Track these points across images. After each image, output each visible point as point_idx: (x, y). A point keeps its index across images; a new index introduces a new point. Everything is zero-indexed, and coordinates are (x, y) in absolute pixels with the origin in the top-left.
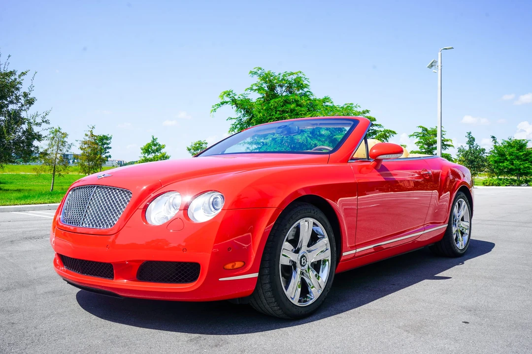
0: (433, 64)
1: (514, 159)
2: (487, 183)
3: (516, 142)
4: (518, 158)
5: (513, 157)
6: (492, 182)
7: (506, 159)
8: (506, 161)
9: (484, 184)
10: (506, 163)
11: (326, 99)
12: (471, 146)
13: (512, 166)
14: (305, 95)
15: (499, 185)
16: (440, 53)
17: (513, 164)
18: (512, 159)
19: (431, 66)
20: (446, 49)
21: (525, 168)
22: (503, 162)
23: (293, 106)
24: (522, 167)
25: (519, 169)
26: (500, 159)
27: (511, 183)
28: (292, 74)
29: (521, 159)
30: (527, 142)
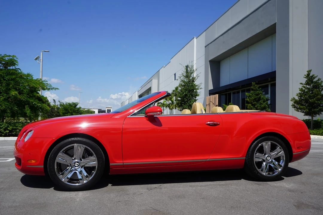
0: (38, 58)
1: (73, 112)
3: (74, 104)
5: (72, 111)
8: (69, 113)
11: (29, 75)
14: (16, 70)
16: (42, 53)
18: (72, 112)
19: (36, 59)
20: (45, 51)
23: (14, 77)
26: (66, 112)
28: (10, 56)
29: (76, 112)
30: (78, 104)
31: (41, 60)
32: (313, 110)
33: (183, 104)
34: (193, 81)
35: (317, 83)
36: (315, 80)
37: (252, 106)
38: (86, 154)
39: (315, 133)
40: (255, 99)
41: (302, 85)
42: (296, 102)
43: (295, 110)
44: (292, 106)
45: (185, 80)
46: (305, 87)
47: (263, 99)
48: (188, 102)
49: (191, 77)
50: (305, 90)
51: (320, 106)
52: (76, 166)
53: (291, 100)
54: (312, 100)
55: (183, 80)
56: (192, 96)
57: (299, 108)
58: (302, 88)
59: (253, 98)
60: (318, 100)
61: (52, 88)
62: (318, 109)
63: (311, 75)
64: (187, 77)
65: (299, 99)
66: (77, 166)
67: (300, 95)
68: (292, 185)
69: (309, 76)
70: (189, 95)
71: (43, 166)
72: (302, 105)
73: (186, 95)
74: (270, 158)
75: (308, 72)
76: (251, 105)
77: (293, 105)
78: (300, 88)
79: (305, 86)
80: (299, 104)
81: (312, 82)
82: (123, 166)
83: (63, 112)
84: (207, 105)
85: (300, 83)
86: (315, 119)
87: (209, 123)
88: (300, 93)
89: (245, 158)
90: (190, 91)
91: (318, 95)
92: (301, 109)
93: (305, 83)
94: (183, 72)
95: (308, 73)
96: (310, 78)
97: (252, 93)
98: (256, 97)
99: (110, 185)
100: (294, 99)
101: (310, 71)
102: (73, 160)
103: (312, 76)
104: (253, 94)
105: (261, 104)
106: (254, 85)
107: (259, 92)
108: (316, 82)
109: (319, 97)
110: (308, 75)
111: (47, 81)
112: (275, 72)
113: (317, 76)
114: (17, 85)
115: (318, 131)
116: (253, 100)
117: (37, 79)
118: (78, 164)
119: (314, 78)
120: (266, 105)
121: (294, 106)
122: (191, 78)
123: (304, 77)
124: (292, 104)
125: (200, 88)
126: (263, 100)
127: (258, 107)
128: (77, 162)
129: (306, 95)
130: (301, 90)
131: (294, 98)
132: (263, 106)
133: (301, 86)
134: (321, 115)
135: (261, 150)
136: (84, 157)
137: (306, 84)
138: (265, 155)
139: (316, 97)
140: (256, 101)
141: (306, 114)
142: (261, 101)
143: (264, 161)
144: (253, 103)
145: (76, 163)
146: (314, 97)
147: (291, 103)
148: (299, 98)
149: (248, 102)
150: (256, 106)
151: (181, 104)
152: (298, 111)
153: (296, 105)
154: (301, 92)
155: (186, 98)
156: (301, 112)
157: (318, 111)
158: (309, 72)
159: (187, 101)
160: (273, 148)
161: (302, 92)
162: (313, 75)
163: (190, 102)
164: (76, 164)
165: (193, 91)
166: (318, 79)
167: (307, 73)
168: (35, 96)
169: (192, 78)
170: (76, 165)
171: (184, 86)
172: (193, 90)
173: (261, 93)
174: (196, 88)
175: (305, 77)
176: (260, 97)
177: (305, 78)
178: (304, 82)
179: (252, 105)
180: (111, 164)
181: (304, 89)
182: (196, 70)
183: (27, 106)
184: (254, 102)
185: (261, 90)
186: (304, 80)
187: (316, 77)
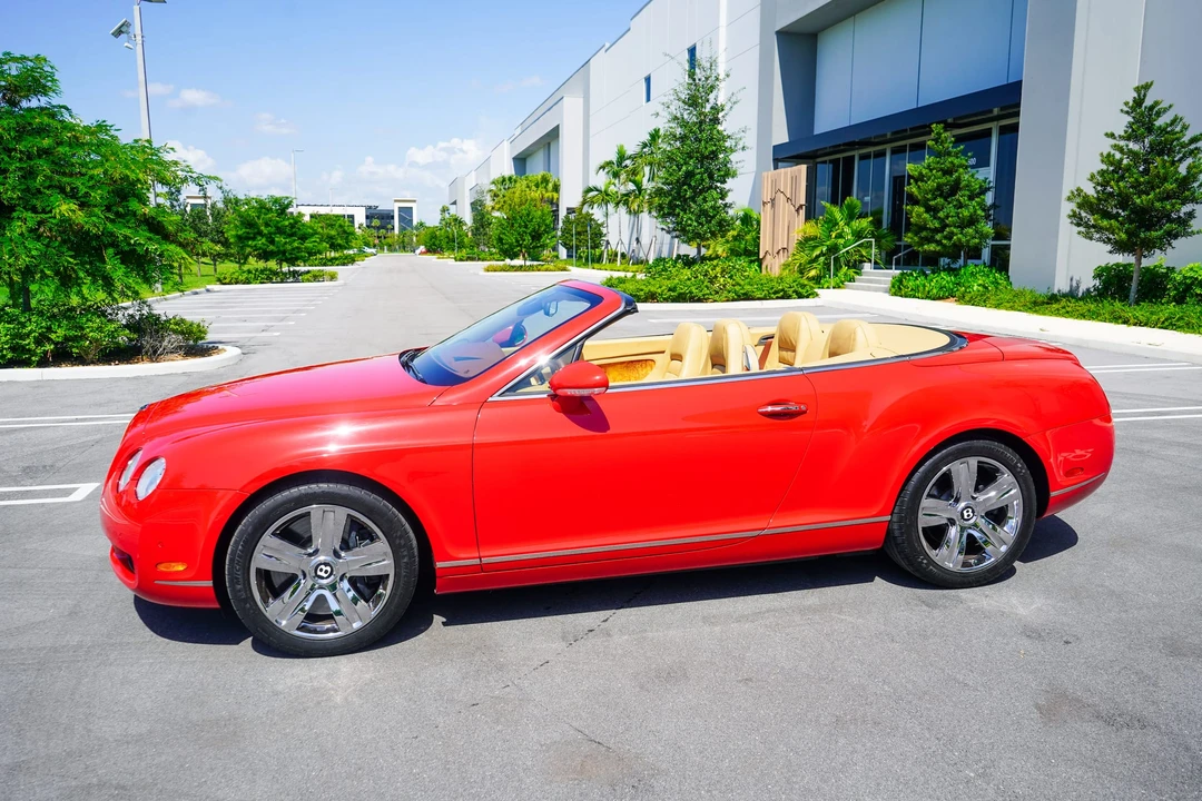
0: (124, 29)
1: (275, 234)
2: (225, 278)
3: (276, 201)
4: (280, 231)
5: (273, 230)
6: (235, 276)
7: (260, 233)
8: (259, 238)
9: (221, 281)
10: (261, 242)
11: (102, 127)
12: (175, 203)
13: (271, 247)
14: (51, 113)
15: (247, 282)
16: (136, 8)
17: (272, 242)
18: (270, 233)
19: (119, 32)
21: (293, 249)
22: (254, 239)
23: (47, 142)
24: (288, 247)
25: (284, 252)
26: (248, 233)
27: (269, 276)
29: (284, 233)
30: (291, 202)
31: (139, 38)
32: (1142, 235)
33: (677, 210)
34: (716, 121)
35: (1167, 133)
36: (1160, 122)
37: (926, 215)
38: (354, 534)
39: (1141, 318)
40: (939, 187)
41: (1113, 142)
42: (1086, 203)
43: (1079, 233)
44: (1070, 217)
45: (686, 117)
46: (1121, 150)
47: (967, 186)
48: (695, 202)
49: (708, 106)
50: (1121, 160)
51: (1170, 220)
52: (322, 578)
53: (1069, 199)
54: (1144, 197)
55: (679, 115)
56: (711, 177)
57: (1094, 226)
58: (1113, 152)
59: (931, 184)
60: (1161, 200)
61: (194, 175)
62: (1161, 228)
63: (1148, 102)
64: (693, 102)
65: (1098, 192)
66: (325, 575)
67: (1103, 180)
68: (1039, 602)
69: (1141, 106)
70: (698, 176)
71: (210, 583)
72: (1107, 215)
73: (690, 175)
74: (973, 512)
75: (1137, 90)
76: (922, 209)
77: (1074, 215)
78: (1105, 155)
79: (1122, 143)
80: (1094, 212)
81: (1150, 130)
82: (482, 567)
83: (240, 233)
84: (764, 203)
85: (1106, 134)
86: (1145, 263)
87: (770, 409)
88: (1102, 173)
89: (888, 518)
90: (702, 159)
91: (1165, 179)
92: (1099, 229)
93: (1126, 132)
94: (675, 85)
95: (1139, 96)
96: (1143, 115)
97: (929, 166)
98: (943, 180)
99: (438, 619)
100: (1079, 195)
101: (1147, 87)
102: (310, 555)
103: (1151, 108)
104: (931, 170)
105: (960, 206)
106: (939, 134)
107: (956, 161)
108: (1165, 129)
109: (1169, 186)
110: (1138, 102)
111: (172, 149)
112: (1019, 84)
113: (1170, 106)
114: (64, 174)
115: (1152, 313)
116: (932, 191)
117: (136, 141)
118: (329, 569)
119: (1158, 114)
120: (979, 212)
121: (1077, 219)
122: (707, 110)
123: (1122, 111)
124: (1074, 212)
125: (740, 146)
126: (967, 193)
127: (947, 217)
128: (326, 564)
129: (1122, 178)
130: (1108, 159)
131: (1079, 190)
132: (966, 213)
133: (1106, 146)
134: (1169, 250)
135: (945, 488)
136: (346, 545)
137: (1128, 138)
138: (957, 500)
139: (1159, 187)
140: (941, 196)
141: (1120, 247)
142: (962, 196)
143: (952, 522)
144: (932, 203)
145: (322, 567)
146: (1153, 189)
147: (1068, 208)
148: (1099, 188)
149: (913, 201)
150: (941, 214)
151: (672, 206)
152: (1091, 239)
153: (1083, 214)
154: (1105, 167)
155: (690, 185)
156: (1099, 240)
157: (1161, 238)
158: (1143, 89)
159: (693, 199)
160: (986, 477)
161: (1111, 168)
162: (1156, 103)
163: (705, 200)
164: (321, 570)
165: (716, 157)
166: (1172, 118)
167: (1136, 95)
168: (134, 214)
169: (712, 108)
170: (322, 574)
171: (683, 139)
172: (714, 155)
173: (961, 166)
174: (727, 144)
175: (1126, 109)
176: (958, 181)
177: (1127, 113)
178: (1120, 131)
179: (929, 209)
180: (439, 565)
181: (1118, 156)
182: (728, 76)
183: (111, 251)
184: (935, 199)
185: (964, 153)
186: (1121, 123)
187: (1165, 110)
